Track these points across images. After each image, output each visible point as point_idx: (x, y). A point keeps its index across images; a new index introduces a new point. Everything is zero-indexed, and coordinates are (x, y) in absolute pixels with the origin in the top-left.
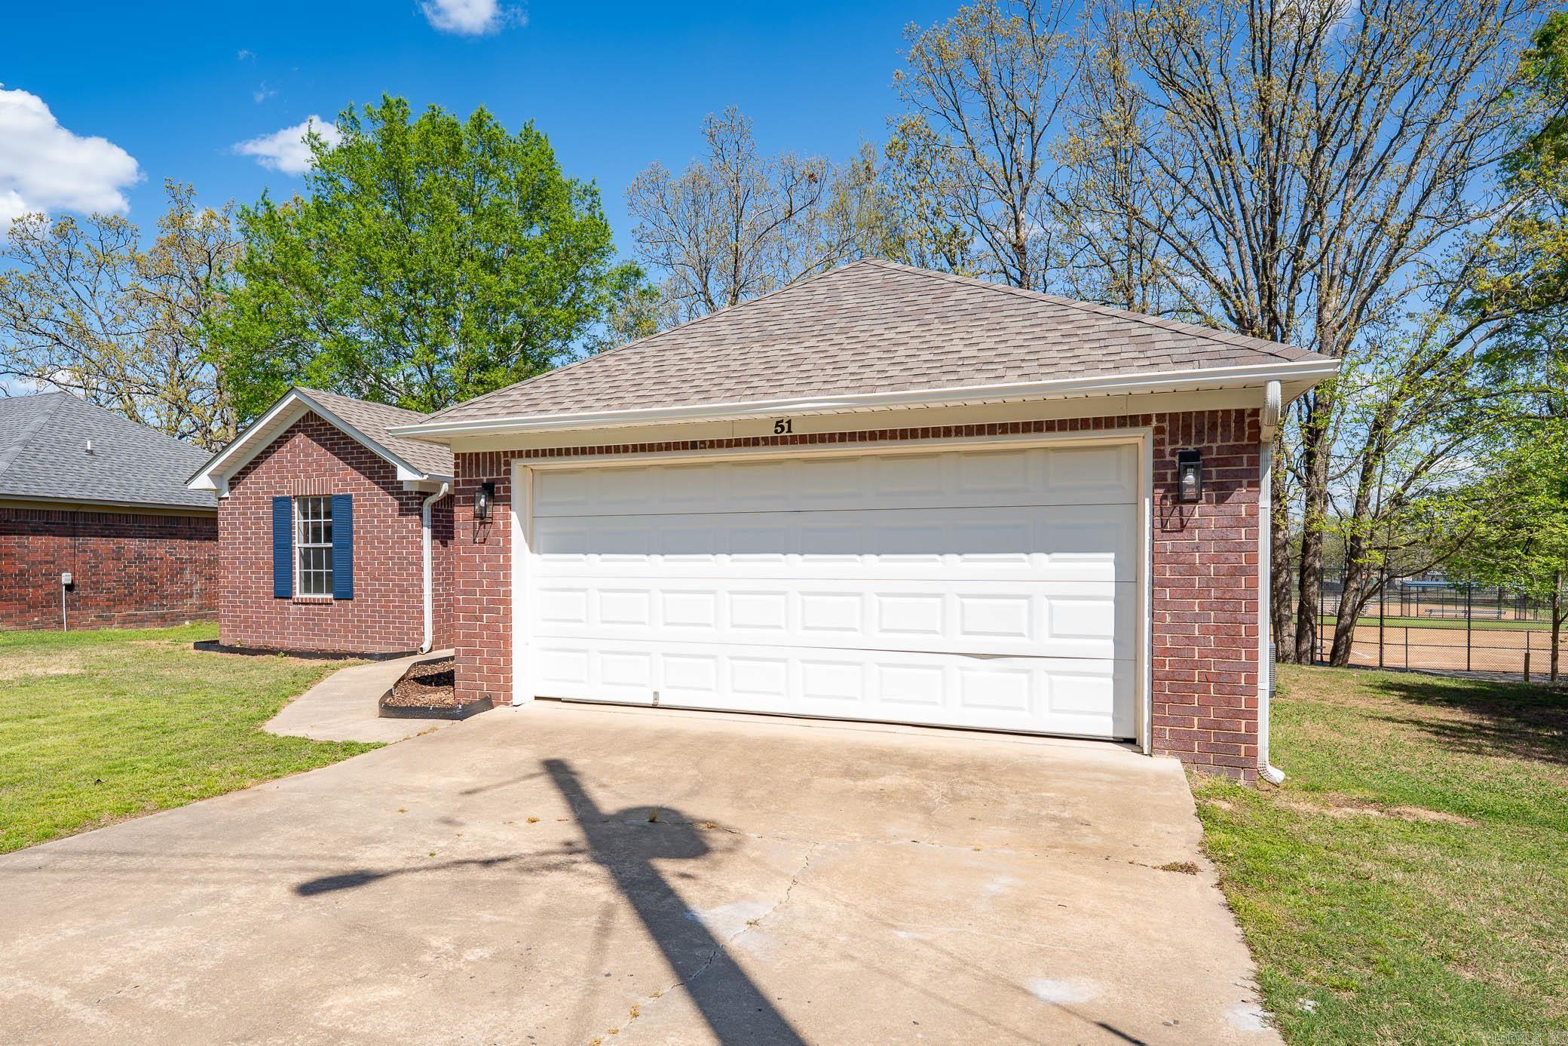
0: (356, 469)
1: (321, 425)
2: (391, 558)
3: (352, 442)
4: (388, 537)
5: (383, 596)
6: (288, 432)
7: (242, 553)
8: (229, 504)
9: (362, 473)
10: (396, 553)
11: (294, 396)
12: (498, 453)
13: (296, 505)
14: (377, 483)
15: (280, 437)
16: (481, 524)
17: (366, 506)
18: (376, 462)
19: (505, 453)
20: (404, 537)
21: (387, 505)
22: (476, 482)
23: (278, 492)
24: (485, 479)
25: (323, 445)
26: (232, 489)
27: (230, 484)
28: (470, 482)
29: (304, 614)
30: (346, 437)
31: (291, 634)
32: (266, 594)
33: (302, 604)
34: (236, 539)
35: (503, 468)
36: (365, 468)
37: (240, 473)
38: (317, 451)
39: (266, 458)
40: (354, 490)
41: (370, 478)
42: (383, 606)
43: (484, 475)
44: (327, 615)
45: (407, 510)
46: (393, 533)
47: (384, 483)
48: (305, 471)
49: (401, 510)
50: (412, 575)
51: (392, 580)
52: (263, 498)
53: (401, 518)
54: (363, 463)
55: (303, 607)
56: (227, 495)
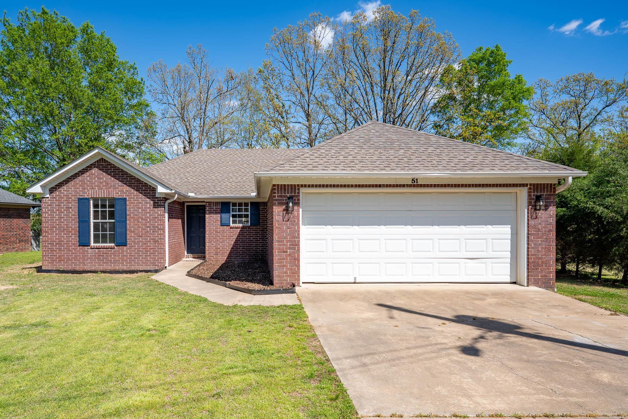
0: (128, 186)
1: (108, 165)
2: (149, 227)
3: (127, 173)
4: (147, 217)
5: (144, 244)
6: (88, 167)
7: (58, 225)
8: (49, 200)
9: (132, 188)
10: (151, 225)
11: (96, 151)
12: (295, 185)
13: (92, 202)
14: (141, 193)
15: (83, 169)
16: (286, 213)
17: (134, 203)
18: (140, 184)
19: (298, 185)
20: (156, 218)
21: (147, 203)
22: (284, 196)
23: (81, 196)
24: (288, 195)
25: (109, 174)
26: (51, 193)
27: (50, 191)
28: (281, 196)
29: (97, 253)
30: (122, 171)
31: (89, 263)
32: (74, 244)
33: (96, 248)
34: (54, 217)
35: (297, 191)
36: (134, 186)
37: (56, 185)
38: (105, 177)
39: (74, 179)
40: (127, 196)
41: (137, 191)
42: (144, 249)
43: (288, 193)
44: (111, 253)
45: (158, 205)
46: (150, 215)
47: (145, 193)
48: (98, 186)
49: (154, 205)
50: (161, 234)
51: (149, 237)
52: (72, 198)
53: (154, 209)
54: (133, 183)
55: (97, 250)
56: (48, 196)
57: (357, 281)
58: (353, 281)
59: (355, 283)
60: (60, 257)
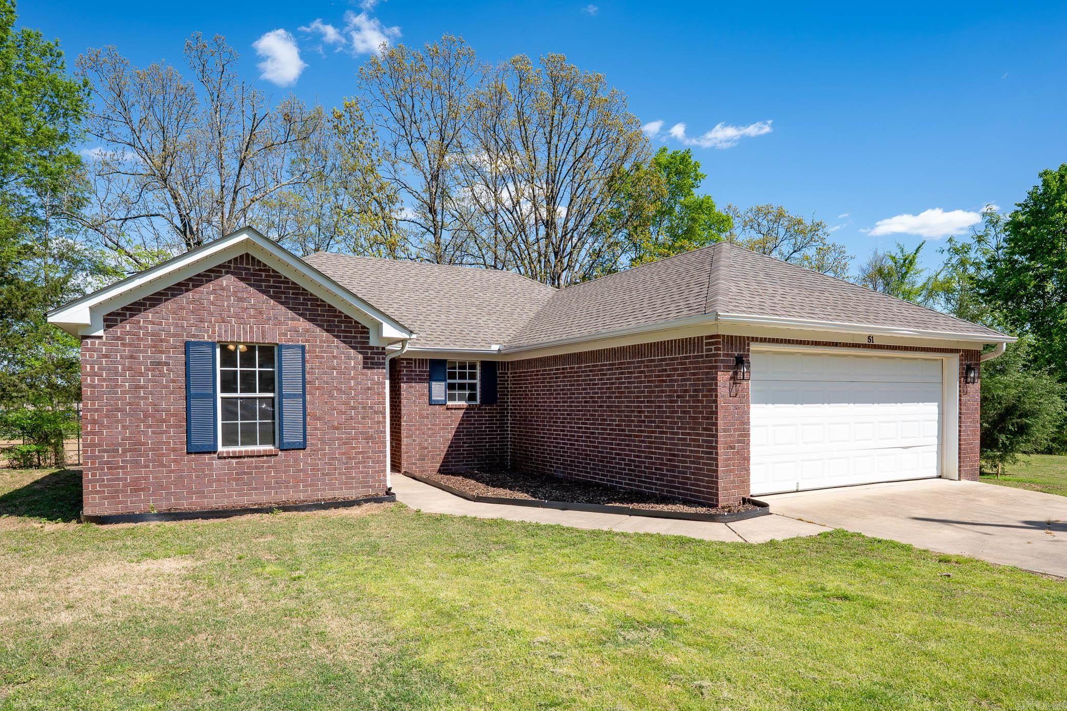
0: (310, 320)
1: (260, 270)
2: (354, 408)
3: (304, 292)
4: (351, 388)
5: (345, 444)
6: (210, 271)
7: (130, 404)
8: (104, 344)
9: (318, 325)
10: (360, 403)
12: (744, 337)
13: (218, 351)
14: (337, 337)
15: (199, 275)
16: (734, 383)
17: (323, 357)
18: (336, 316)
19: (748, 338)
20: (369, 389)
21: (349, 358)
22: (731, 356)
23: (194, 336)
24: (736, 354)
25: (263, 292)
26: (108, 326)
27: (105, 320)
28: (727, 355)
29: (235, 469)
30: (295, 286)
31: (215, 491)
32: (174, 450)
33: (232, 457)
34: (116, 386)
35: (747, 348)
36: (321, 320)
37: (125, 309)
38: (255, 298)
39: (174, 296)
40: (307, 341)
41: (328, 331)
42: (344, 454)
43: (736, 351)
44: (269, 467)
45: (372, 364)
46: (357, 384)
47: (345, 337)
48: (237, 316)
49: (365, 363)
50: (378, 422)
51: (354, 428)
52: (168, 341)
53: (366, 371)
54: (319, 316)
55: (234, 461)
56: (101, 333)
57: (800, 489)
58: (795, 489)
59: (797, 491)
60: (135, 481)
